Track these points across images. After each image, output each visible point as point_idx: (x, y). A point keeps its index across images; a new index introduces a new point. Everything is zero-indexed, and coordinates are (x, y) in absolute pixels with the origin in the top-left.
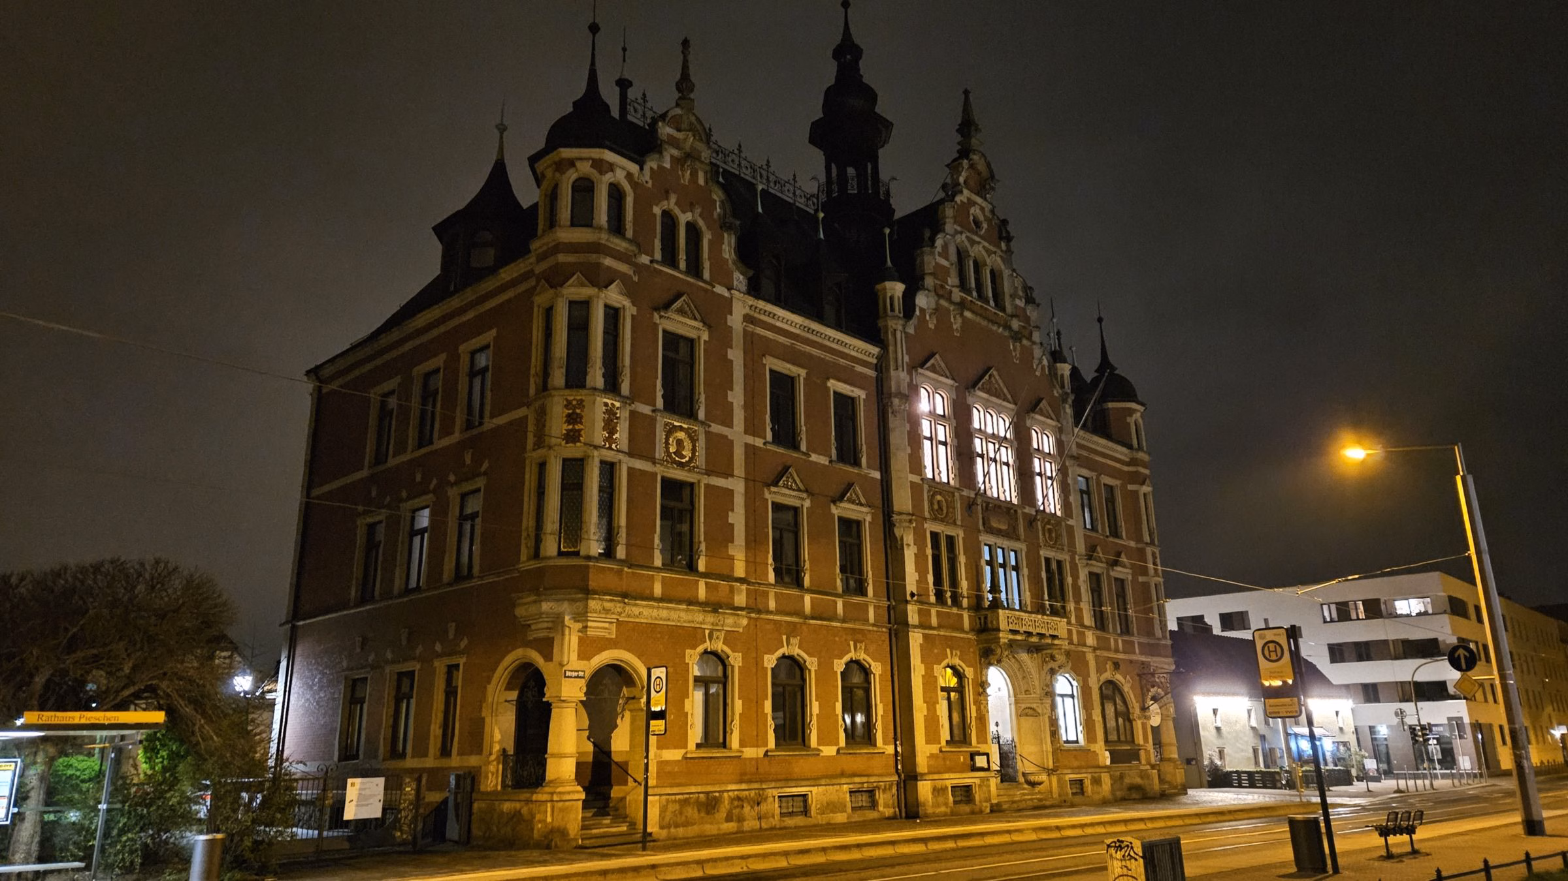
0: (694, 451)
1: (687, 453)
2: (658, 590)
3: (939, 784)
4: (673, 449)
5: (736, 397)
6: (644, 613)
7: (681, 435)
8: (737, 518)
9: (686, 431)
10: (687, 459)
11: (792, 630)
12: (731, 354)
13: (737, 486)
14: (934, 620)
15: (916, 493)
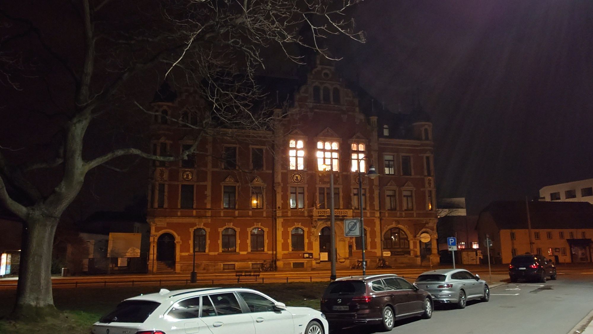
0: (193, 176)
2: (179, 214)
3: (286, 262)
5: (209, 159)
6: (175, 220)
7: (188, 173)
8: (208, 192)
9: (189, 171)
10: (190, 179)
11: (230, 221)
13: (209, 184)
14: (290, 214)
15: (284, 176)
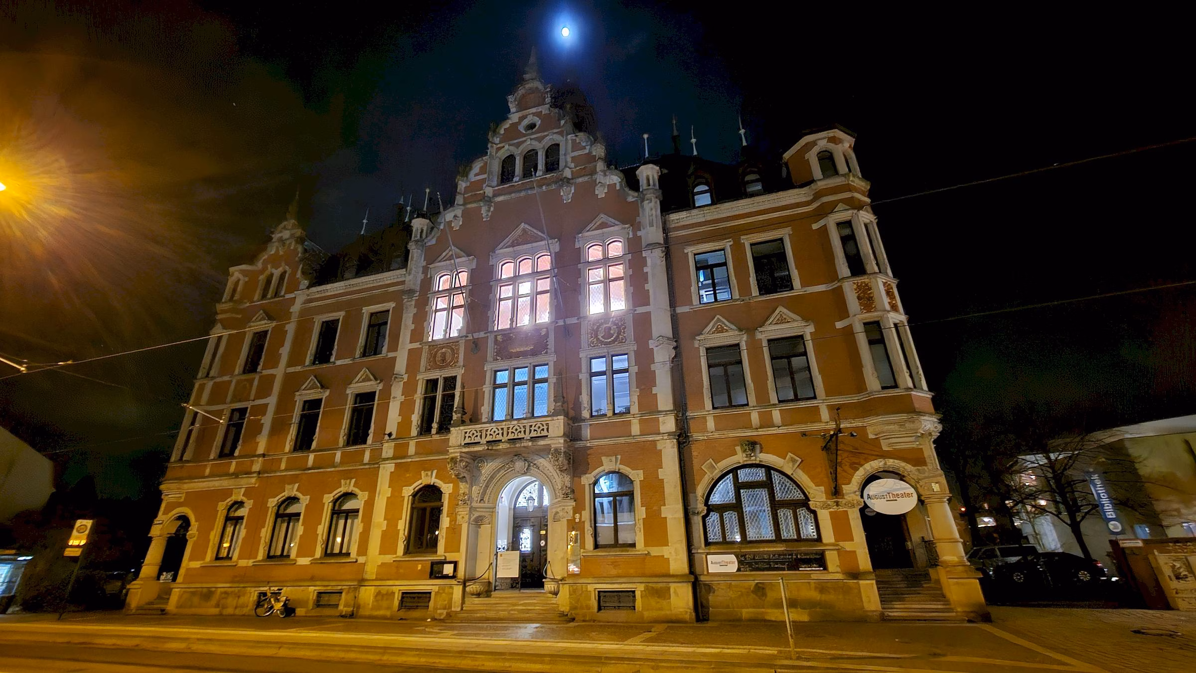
3: (384, 590)
5: (285, 350)
11: (295, 479)
13: (273, 400)
14: (412, 450)
15: (414, 356)
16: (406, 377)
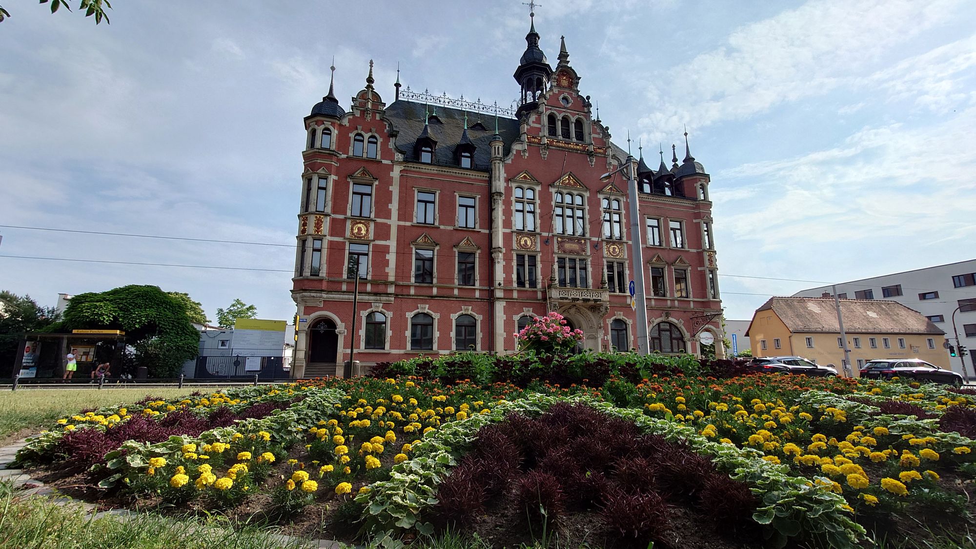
0: (367, 231)
1: (363, 232)
2: (344, 288)
4: (356, 231)
5: (394, 207)
6: (338, 297)
7: (360, 225)
8: (392, 258)
9: (363, 223)
10: (363, 235)
11: (424, 302)
12: (391, 188)
13: (392, 244)
14: (515, 295)
15: (507, 238)
16: (504, 250)
